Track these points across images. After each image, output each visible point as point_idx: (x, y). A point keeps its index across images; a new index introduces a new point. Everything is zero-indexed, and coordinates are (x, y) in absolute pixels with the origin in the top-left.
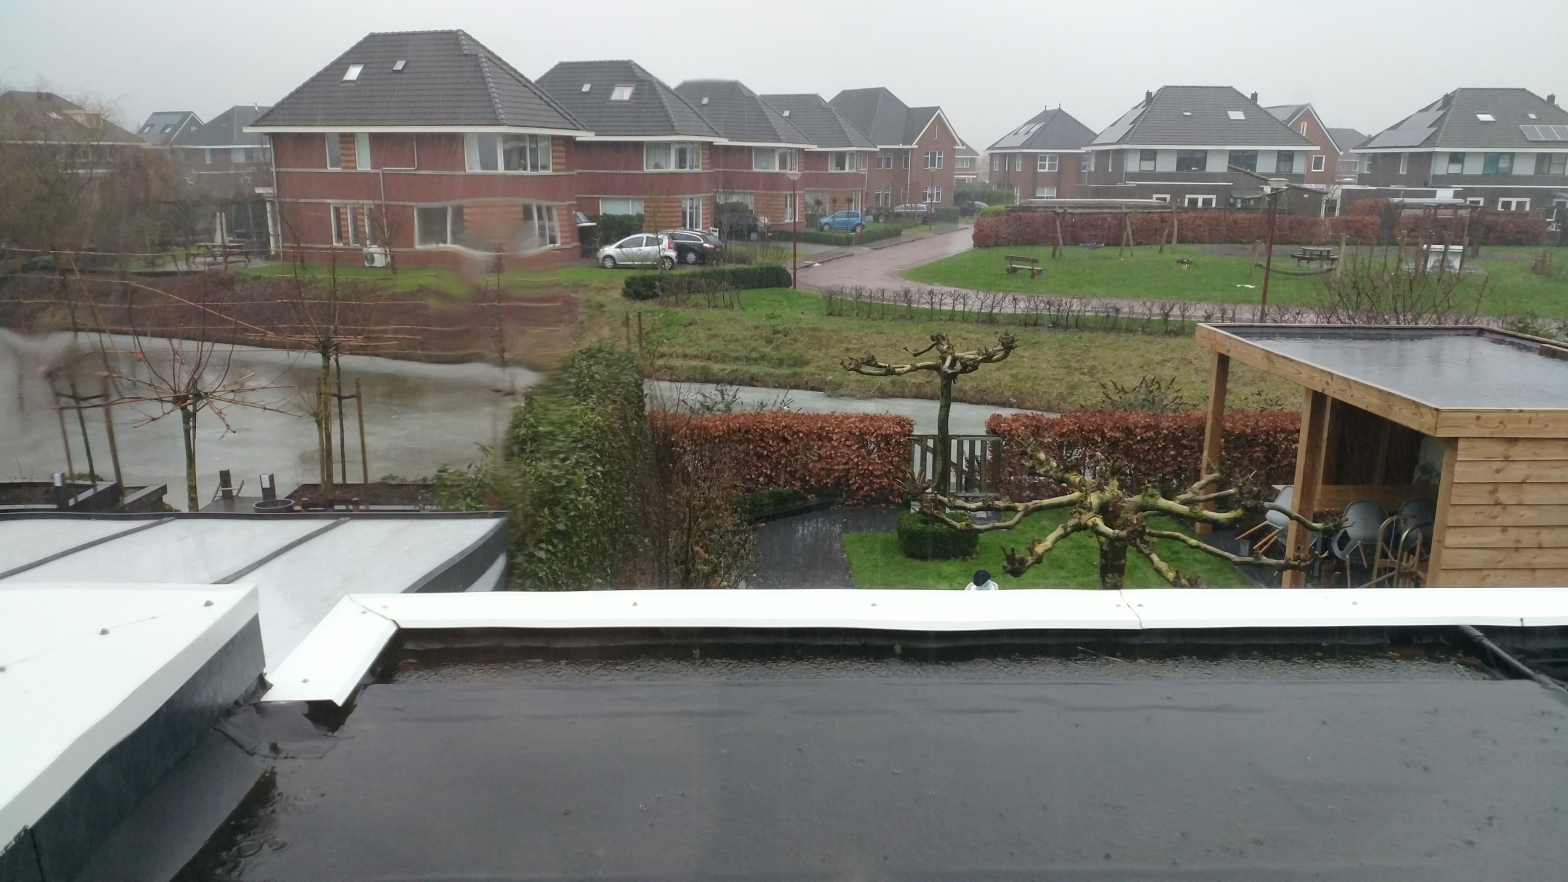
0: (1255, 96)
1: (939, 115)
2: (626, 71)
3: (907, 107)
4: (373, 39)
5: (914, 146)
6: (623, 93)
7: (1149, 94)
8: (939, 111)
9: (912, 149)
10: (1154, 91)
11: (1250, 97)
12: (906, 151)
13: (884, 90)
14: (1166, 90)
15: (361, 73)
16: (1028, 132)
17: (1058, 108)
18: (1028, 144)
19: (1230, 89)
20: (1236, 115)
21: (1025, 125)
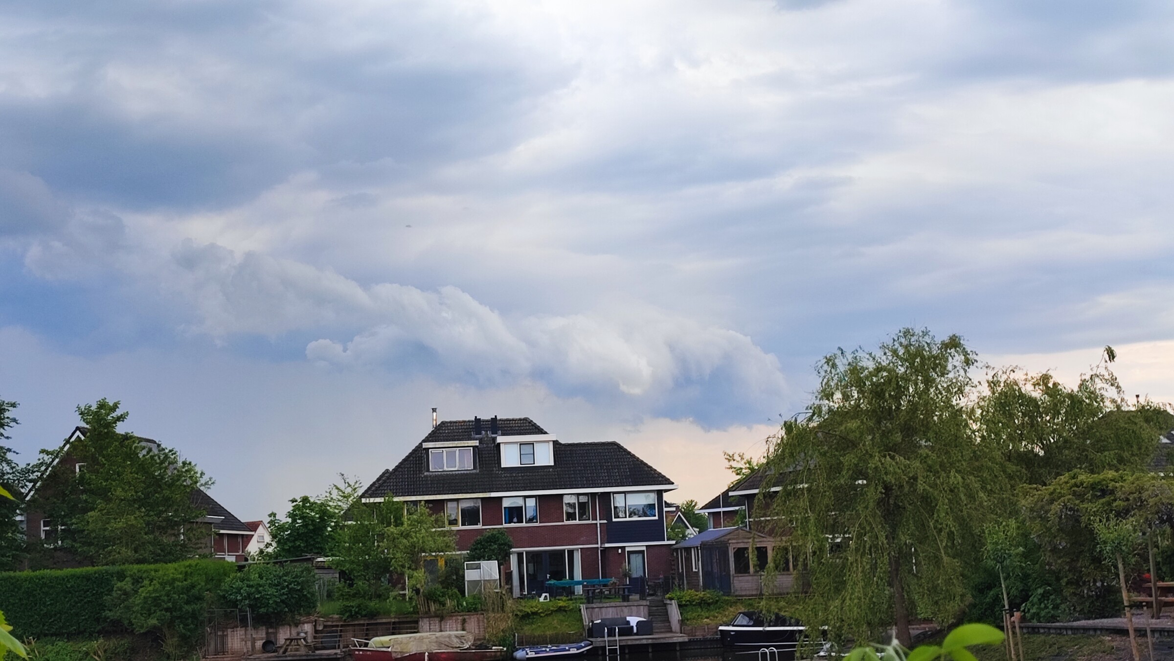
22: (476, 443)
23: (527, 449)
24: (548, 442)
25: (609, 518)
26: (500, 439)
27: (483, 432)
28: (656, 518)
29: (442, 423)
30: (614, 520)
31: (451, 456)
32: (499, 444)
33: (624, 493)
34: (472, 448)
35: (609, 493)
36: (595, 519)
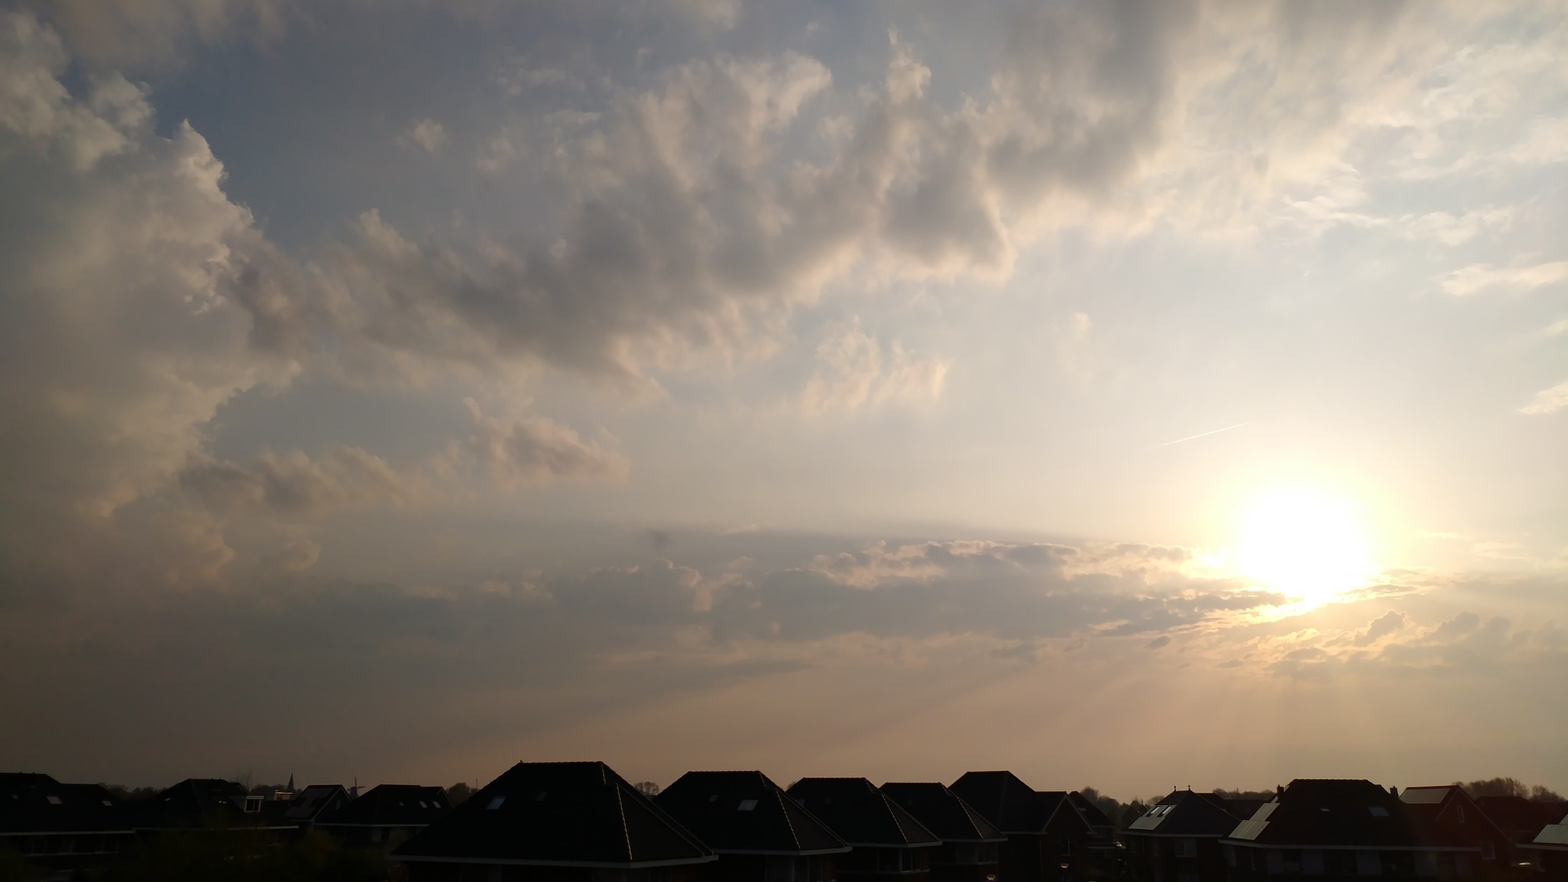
0: (1394, 790)
1: (1066, 799)
2: (754, 782)
3: (1033, 791)
4: (520, 768)
5: (1043, 832)
6: (749, 805)
7: (1280, 789)
9: (1042, 835)
10: (1285, 784)
11: (1389, 792)
12: (1036, 838)
13: (1008, 773)
14: (1297, 785)
15: (504, 804)
16: (1160, 815)
17: (1187, 789)
18: (1162, 828)
19: (1366, 781)
20: (1378, 812)
21: (1158, 805)
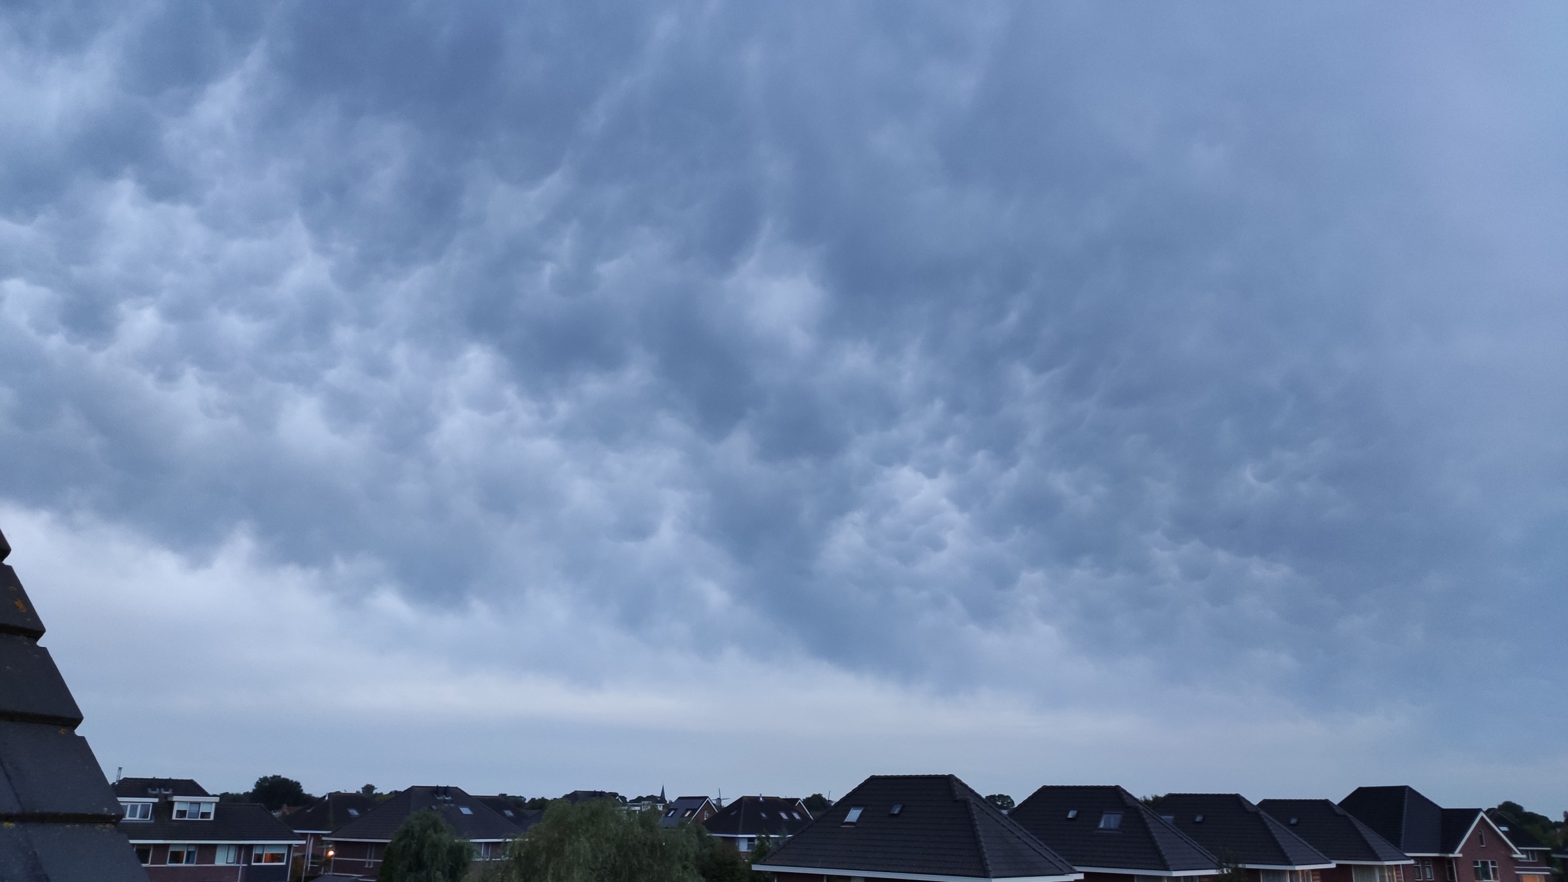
1: (1482, 818)
2: (1113, 796)
3: (1440, 808)
4: (874, 782)
5: (1457, 854)
6: (1108, 822)
8: (1481, 814)
9: (1454, 858)
12: (1450, 860)
13: (1407, 788)
15: (861, 816)
22: (156, 800)
23: (195, 808)
24: (211, 803)
25: (249, 862)
26: (175, 798)
27: (158, 790)
28: (284, 864)
29: (125, 778)
30: (253, 864)
31: (134, 808)
32: (172, 804)
33: (263, 845)
34: (151, 804)
35: (252, 846)
36: (238, 862)
